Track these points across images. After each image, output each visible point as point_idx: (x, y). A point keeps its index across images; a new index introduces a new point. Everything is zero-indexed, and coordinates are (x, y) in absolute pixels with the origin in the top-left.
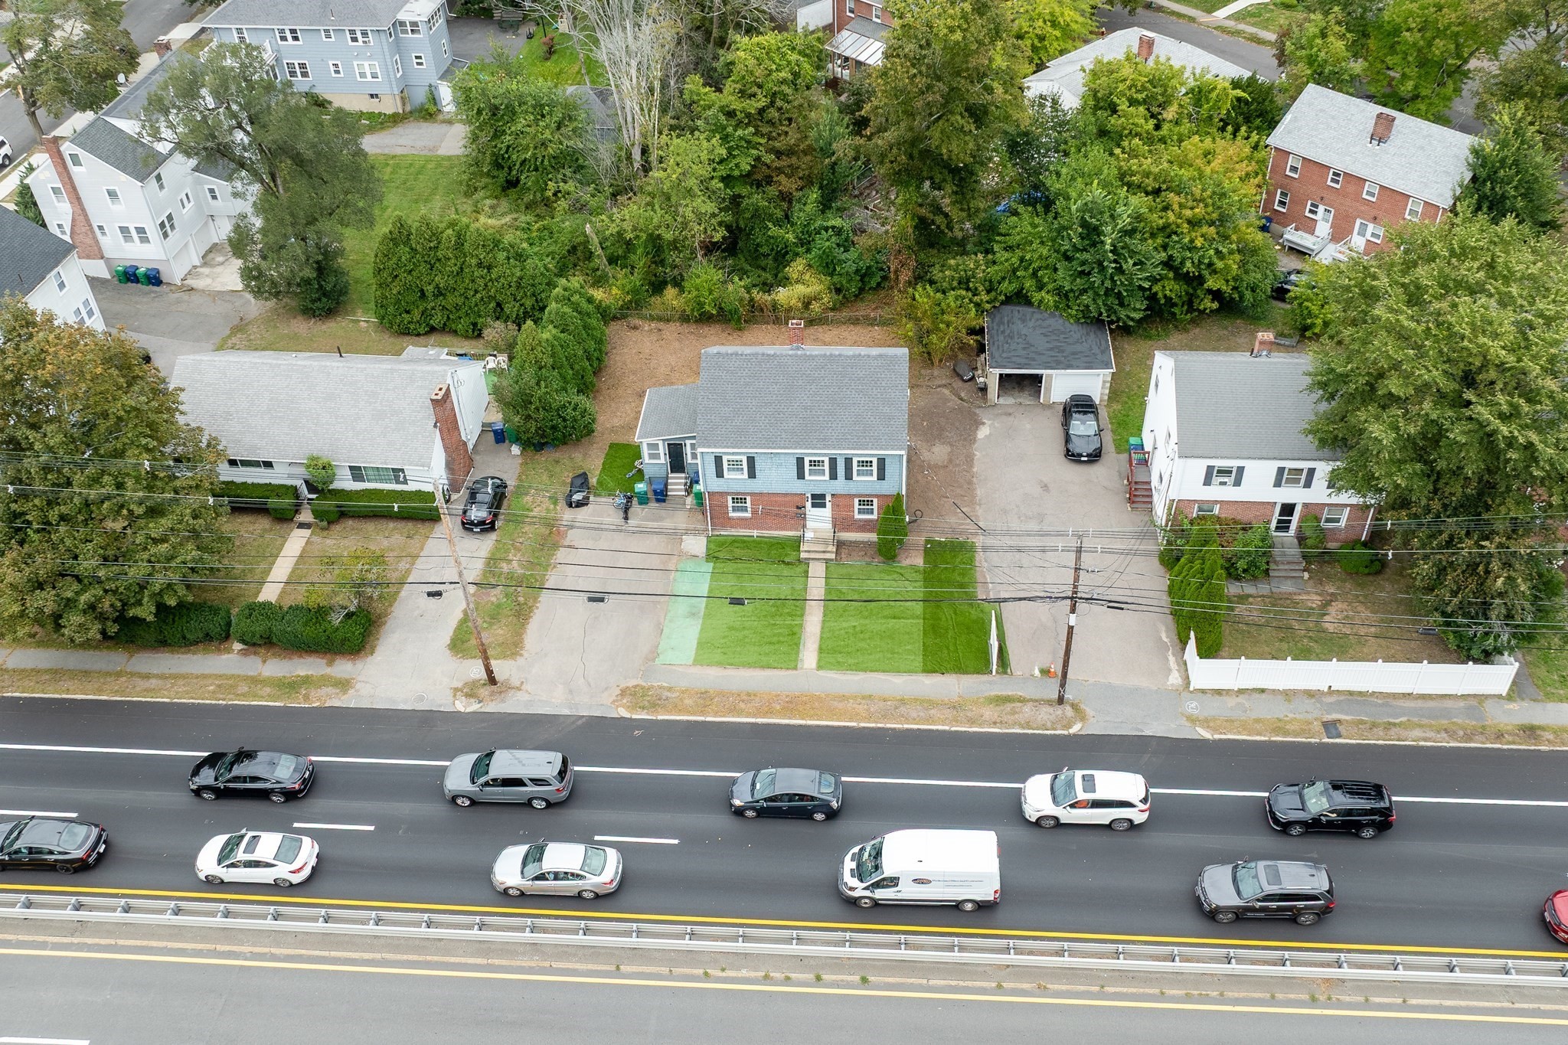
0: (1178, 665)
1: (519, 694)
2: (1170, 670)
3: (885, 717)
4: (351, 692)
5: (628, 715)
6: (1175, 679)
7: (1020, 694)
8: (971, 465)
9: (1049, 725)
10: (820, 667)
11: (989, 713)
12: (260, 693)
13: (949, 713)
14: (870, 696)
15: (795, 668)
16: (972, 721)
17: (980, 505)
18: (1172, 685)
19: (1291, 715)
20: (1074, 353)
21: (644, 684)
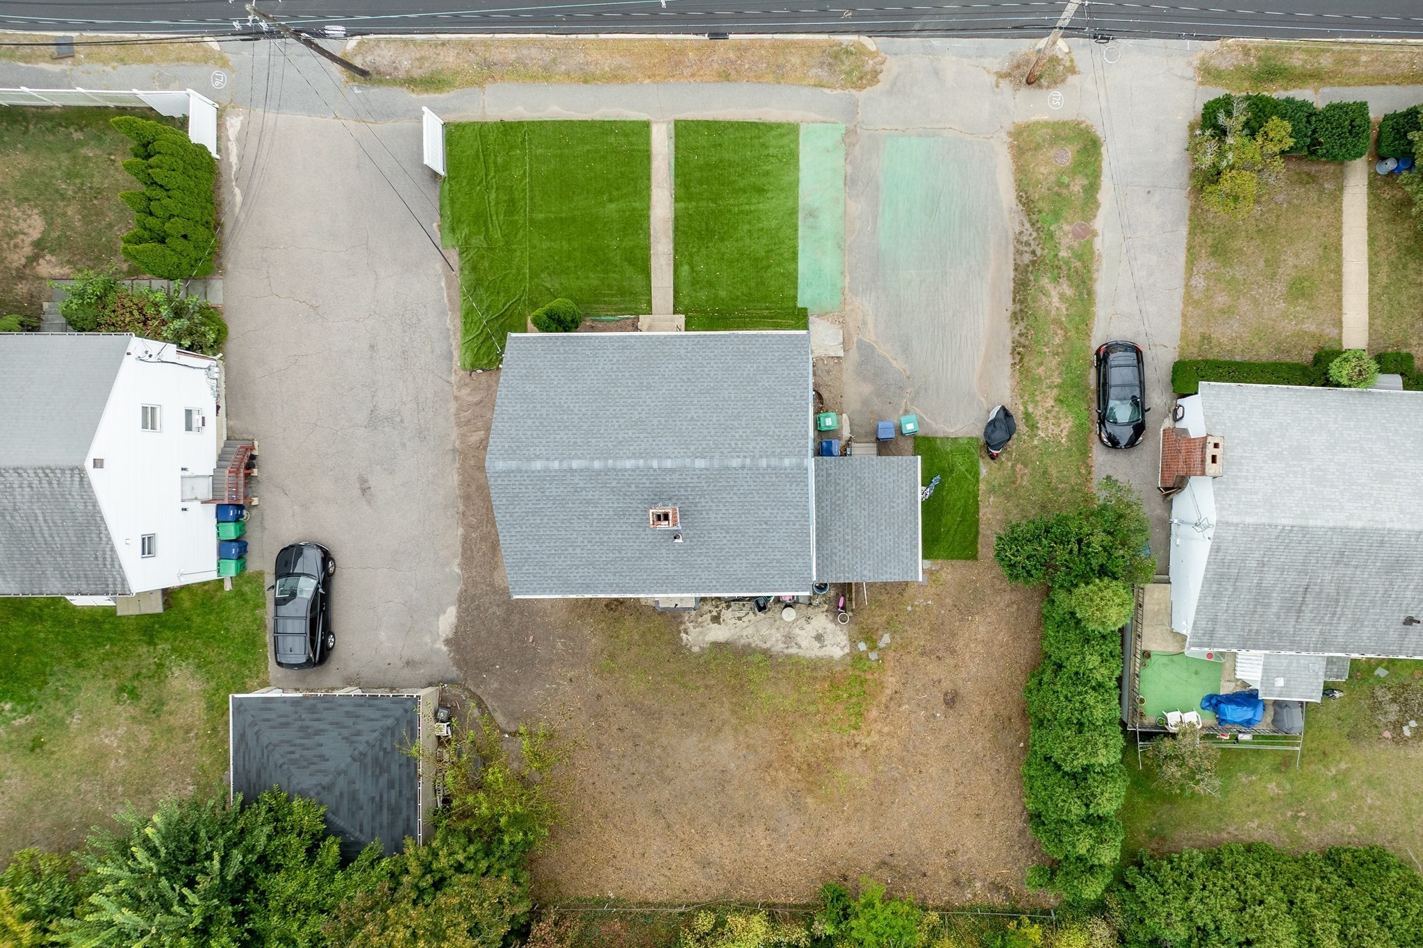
0: (227, 149)
1: (997, 68)
2: (238, 140)
3: (566, 47)
4: (1196, 63)
5: (864, 39)
6: (234, 124)
7: (414, 96)
8: (466, 540)
9: (382, 44)
10: (646, 125)
11: (449, 59)
12: (1303, 56)
13: (495, 55)
14: (586, 82)
15: (677, 122)
16: (469, 46)
17: (454, 450)
18: (238, 115)
19: (108, 69)
20: (285, 725)
21: (853, 92)
